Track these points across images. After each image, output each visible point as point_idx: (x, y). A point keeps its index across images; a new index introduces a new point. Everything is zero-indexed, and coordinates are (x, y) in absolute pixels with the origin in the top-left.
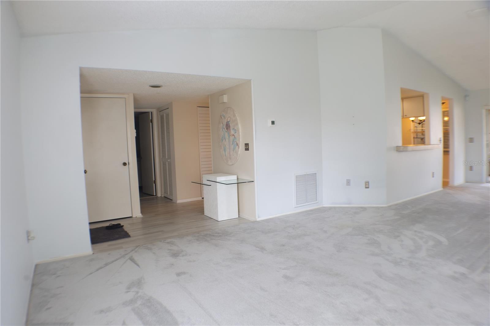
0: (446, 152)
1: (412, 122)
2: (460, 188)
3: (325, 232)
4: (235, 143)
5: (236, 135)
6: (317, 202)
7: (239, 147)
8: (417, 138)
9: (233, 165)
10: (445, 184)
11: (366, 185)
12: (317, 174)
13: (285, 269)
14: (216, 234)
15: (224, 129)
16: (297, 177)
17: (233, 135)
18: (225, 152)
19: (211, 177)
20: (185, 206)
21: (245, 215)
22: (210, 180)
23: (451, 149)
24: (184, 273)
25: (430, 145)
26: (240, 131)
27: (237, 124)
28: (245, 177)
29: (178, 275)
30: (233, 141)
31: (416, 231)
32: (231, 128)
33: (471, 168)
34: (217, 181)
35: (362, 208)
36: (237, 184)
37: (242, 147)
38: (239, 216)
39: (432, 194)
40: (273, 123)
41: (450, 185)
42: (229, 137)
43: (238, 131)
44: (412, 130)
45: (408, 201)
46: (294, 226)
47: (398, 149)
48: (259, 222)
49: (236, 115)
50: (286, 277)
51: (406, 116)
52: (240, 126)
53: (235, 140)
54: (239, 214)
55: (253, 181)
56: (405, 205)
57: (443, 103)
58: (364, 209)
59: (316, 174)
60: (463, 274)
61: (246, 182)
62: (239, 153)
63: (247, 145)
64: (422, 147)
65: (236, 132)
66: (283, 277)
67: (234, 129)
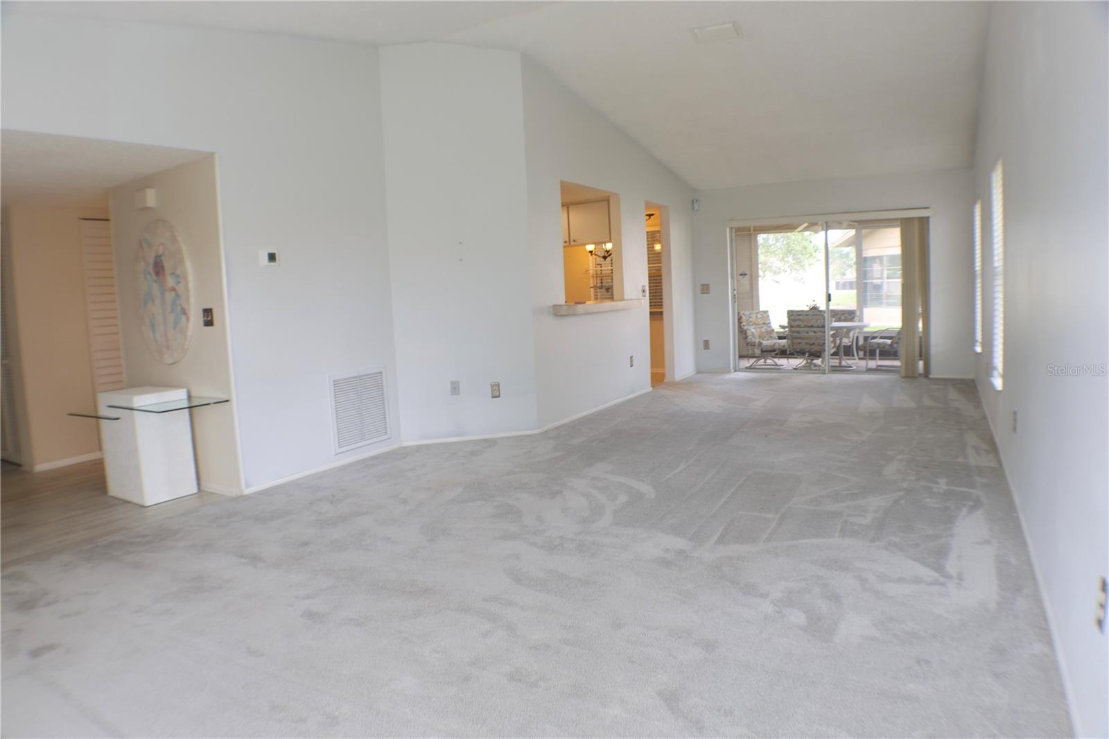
0: (657, 313)
1: (590, 254)
2: (687, 384)
3: (405, 502)
4: (179, 308)
5: (180, 288)
6: (386, 437)
7: (188, 318)
8: (601, 287)
9: (174, 364)
10: (658, 378)
11: (493, 391)
12: (384, 374)
13: (308, 597)
14: (138, 540)
15: (150, 273)
16: (336, 383)
17: (174, 289)
18: (154, 331)
19: (119, 398)
20: (57, 477)
21: (212, 486)
22: (117, 404)
23: (665, 310)
24: (50, 648)
25: (624, 300)
26: (191, 278)
27: (181, 262)
28: (205, 392)
29: (36, 653)
30: (174, 303)
31: (594, 478)
32: (168, 271)
33: (706, 345)
34: (134, 406)
35: (486, 441)
36: (187, 410)
37: (196, 317)
38: (199, 489)
39: (629, 401)
40: (272, 257)
41: (666, 380)
42: (163, 293)
43: (185, 278)
44: (591, 272)
45: (585, 417)
46: (333, 496)
47: (557, 312)
48: (248, 497)
49: (179, 238)
50: (310, 615)
51: (574, 241)
52: (189, 266)
53: (178, 302)
54: (199, 484)
55: (227, 401)
56: (575, 427)
57: (650, 215)
58: (491, 443)
59: (381, 373)
60: (681, 552)
61: (209, 404)
62: (190, 333)
63: (208, 312)
64: (608, 304)
65: (178, 283)
66: (302, 616)
67: (173, 274)
